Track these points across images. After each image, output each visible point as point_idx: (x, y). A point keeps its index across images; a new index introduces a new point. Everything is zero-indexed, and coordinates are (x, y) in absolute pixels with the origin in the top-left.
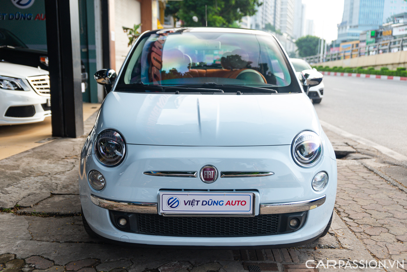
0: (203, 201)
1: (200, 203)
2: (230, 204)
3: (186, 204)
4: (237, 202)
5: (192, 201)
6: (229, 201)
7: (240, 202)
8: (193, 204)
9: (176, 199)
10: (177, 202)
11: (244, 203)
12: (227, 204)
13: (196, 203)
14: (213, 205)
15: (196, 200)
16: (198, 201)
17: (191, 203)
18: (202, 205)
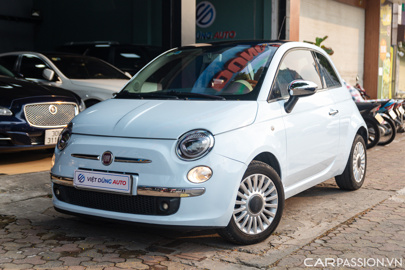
0: (99, 179)
1: (97, 180)
2: (115, 183)
3: (88, 180)
4: (120, 182)
5: (92, 178)
6: (115, 181)
7: (122, 182)
8: (93, 180)
9: (83, 175)
10: (83, 178)
11: (124, 183)
12: (114, 183)
13: (94, 179)
14: (105, 183)
15: (94, 177)
16: (96, 178)
17: (92, 179)
18: (98, 182)
